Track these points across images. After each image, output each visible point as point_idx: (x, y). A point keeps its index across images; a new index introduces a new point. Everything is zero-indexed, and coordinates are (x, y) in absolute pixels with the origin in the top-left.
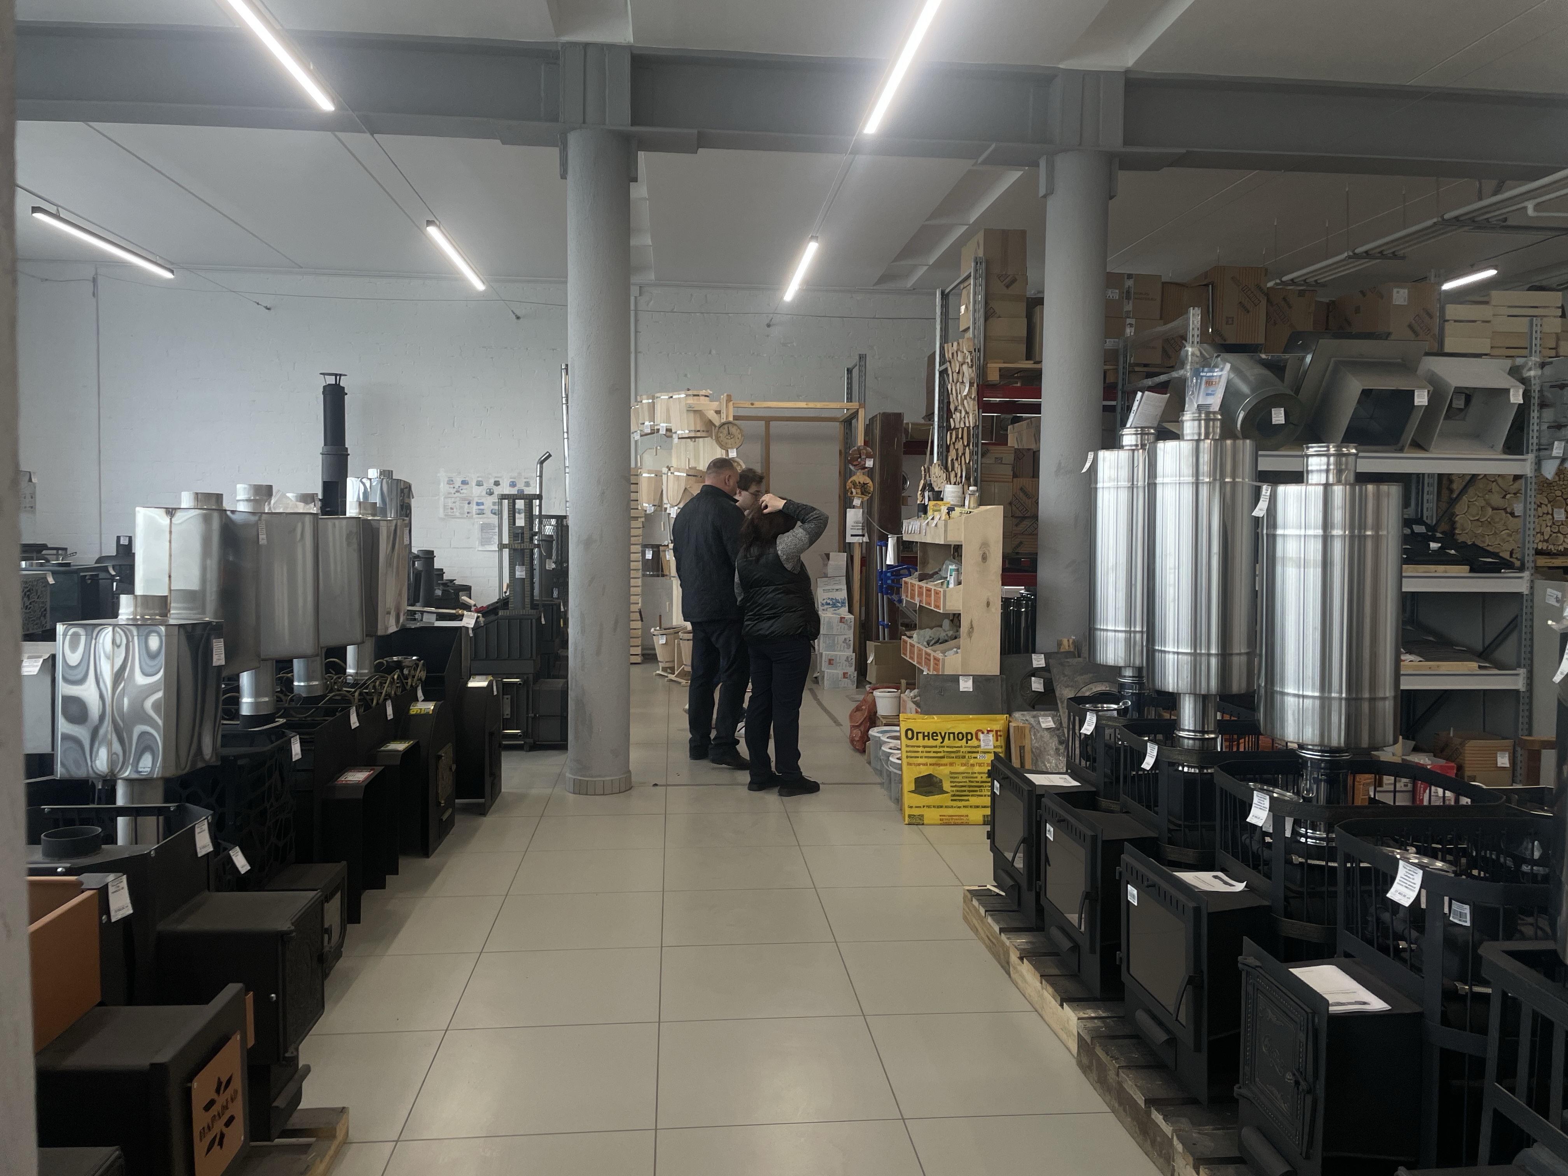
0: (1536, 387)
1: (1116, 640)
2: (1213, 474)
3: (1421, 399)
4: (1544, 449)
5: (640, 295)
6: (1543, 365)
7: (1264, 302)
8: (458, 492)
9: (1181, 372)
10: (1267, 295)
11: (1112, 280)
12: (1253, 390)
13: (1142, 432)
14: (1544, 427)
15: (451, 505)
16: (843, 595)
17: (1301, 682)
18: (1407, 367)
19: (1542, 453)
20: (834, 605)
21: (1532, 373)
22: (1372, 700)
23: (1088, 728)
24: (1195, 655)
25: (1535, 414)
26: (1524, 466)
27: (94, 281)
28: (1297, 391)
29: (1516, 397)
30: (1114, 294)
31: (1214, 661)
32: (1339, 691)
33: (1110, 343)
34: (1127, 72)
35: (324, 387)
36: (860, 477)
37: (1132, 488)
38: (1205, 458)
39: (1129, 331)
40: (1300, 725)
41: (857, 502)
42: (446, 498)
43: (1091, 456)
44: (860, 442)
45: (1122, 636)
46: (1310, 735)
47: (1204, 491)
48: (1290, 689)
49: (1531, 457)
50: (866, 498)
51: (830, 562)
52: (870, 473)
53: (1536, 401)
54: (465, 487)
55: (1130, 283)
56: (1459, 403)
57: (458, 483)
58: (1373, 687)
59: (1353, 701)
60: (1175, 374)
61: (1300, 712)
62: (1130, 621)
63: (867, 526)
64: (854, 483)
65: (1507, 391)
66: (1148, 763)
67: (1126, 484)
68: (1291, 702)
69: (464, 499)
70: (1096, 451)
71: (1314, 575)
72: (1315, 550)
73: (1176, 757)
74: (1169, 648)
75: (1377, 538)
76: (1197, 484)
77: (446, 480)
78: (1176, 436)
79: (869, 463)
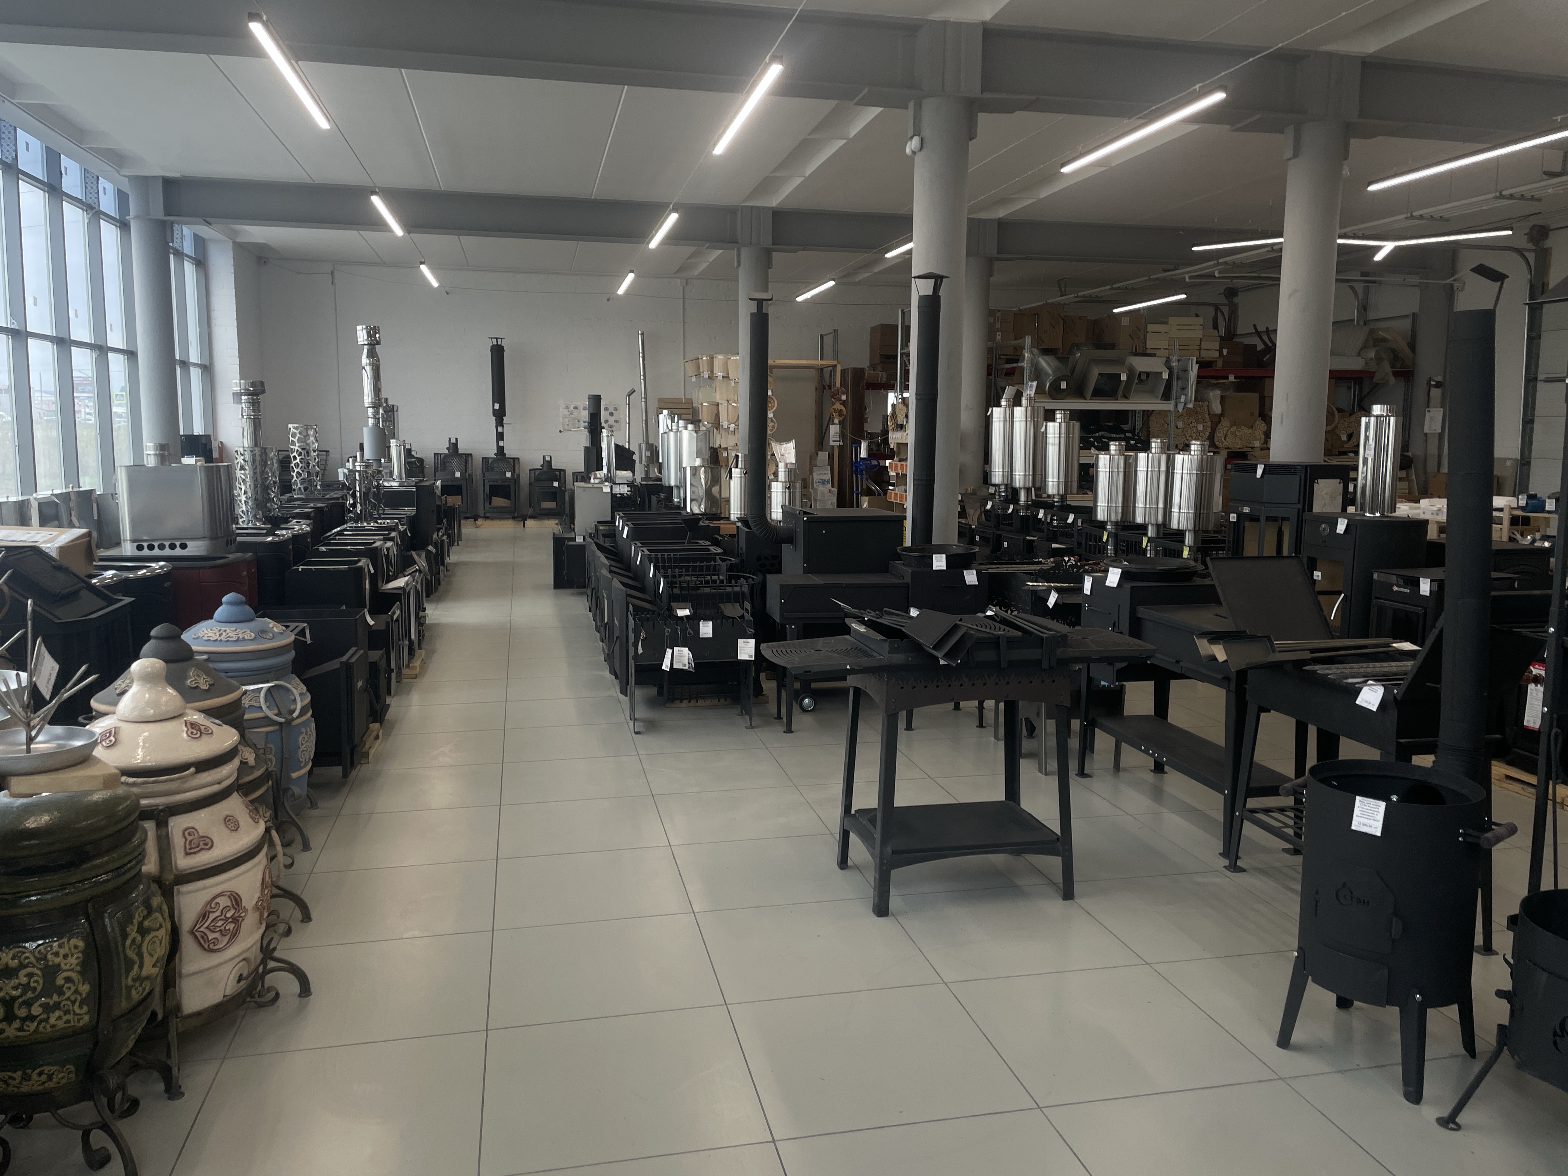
0: (1175, 371)
1: (999, 475)
2: (1031, 418)
3: (1124, 377)
4: (1178, 398)
5: (687, 285)
6: (1179, 360)
7: (1062, 323)
8: (571, 414)
9: (1022, 364)
10: (1063, 320)
11: (991, 313)
12: (1054, 372)
13: (1008, 400)
14: (1179, 389)
15: (567, 423)
16: (829, 477)
17: (1053, 478)
18: (1120, 362)
19: (1178, 400)
20: (823, 483)
21: (1174, 364)
22: (1071, 481)
23: (989, 506)
24: (1025, 475)
25: (1175, 383)
26: (1169, 406)
27: (332, 273)
28: (1072, 374)
29: (1165, 376)
30: (991, 320)
31: (1031, 477)
32: (1062, 479)
33: (990, 344)
34: (999, 218)
35: (492, 347)
36: (838, 406)
37: (1005, 421)
38: (1029, 413)
39: (998, 337)
40: (1052, 490)
41: (836, 421)
42: (563, 418)
43: (990, 409)
44: (838, 385)
45: (1001, 473)
46: (1055, 492)
47: (1028, 423)
48: (1050, 480)
49: (1173, 402)
50: (841, 419)
51: (819, 458)
52: (844, 403)
53: (1175, 377)
54: (576, 410)
55: (998, 314)
56: (1143, 377)
57: (572, 408)
58: (1071, 478)
59: (1066, 482)
60: (1020, 364)
61: (1053, 486)
62: (1003, 468)
63: (843, 435)
64: (834, 409)
65: (1161, 373)
66: (1010, 511)
67: (1002, 419)
68: (1050, 483)
69: (574, 419)
70: (992, 407)
71: (1057, 447)
72: (1057, 441)
73: (1018, 507)
74: (1017, 473)
75: (1073, 437)
76: (1026, 421)
77: (564, 406)
78: (1020, 405)
79: (844, 397)
